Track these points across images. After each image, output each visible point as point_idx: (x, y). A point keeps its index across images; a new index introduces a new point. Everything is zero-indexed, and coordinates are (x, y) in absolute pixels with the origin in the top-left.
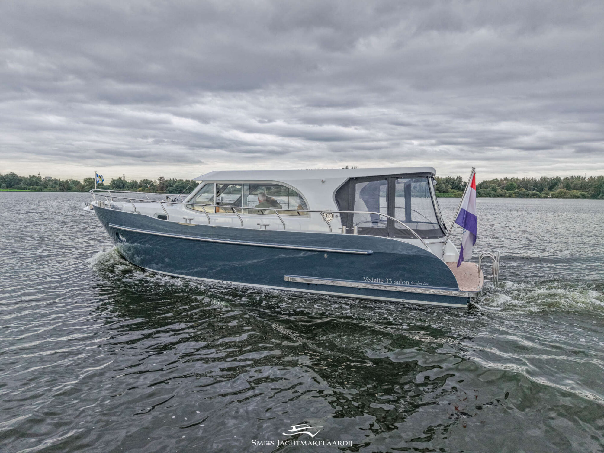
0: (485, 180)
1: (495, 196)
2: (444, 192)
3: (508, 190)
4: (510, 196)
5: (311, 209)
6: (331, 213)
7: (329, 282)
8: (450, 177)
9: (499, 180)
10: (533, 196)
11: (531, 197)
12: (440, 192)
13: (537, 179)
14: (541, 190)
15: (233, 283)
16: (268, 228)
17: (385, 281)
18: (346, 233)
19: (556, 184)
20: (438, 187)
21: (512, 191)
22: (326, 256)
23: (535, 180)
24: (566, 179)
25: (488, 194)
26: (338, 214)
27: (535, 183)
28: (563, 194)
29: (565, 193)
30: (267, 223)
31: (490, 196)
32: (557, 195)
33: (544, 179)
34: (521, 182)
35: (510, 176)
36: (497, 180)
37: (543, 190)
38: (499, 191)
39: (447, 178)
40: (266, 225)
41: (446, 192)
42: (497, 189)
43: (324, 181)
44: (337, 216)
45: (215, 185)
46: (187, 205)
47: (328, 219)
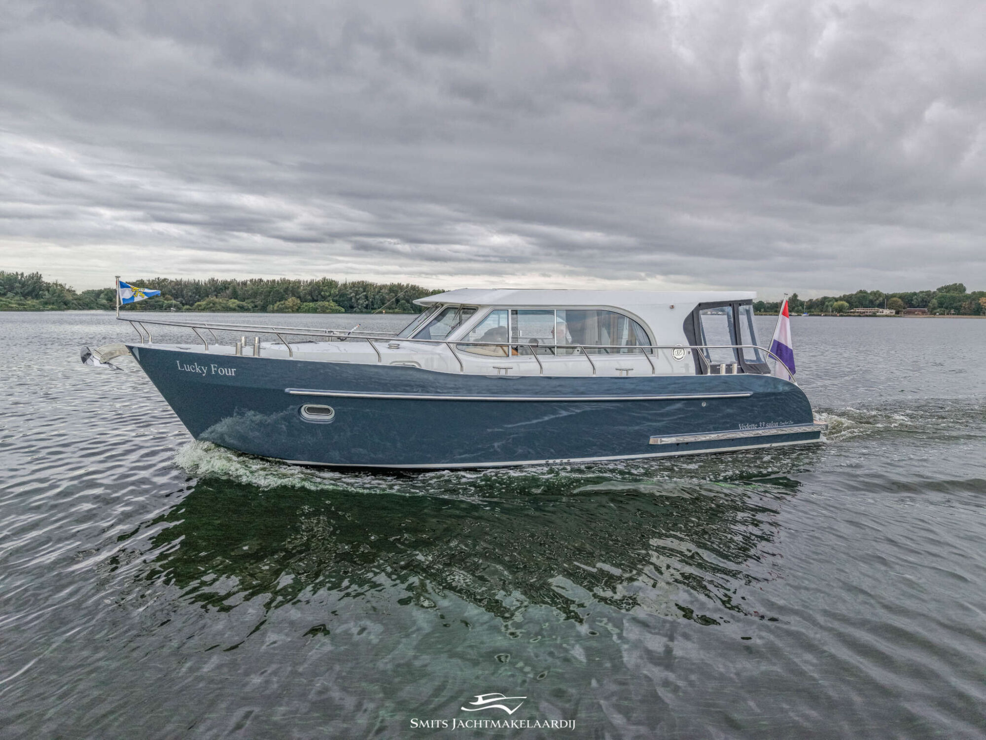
5: (660, 343)
6: (683, 348)
7: (713, 436)
16: (631, 374)
17: (758, 426)
18: (726, 373)
22: (704, 404)
26: (690, 350)
30: (629, 367)
40: (627, 371)
43: (672, 307)
44: (689, 353)
45: (510, 311)
46: (458, 344)
47: (677, 357)
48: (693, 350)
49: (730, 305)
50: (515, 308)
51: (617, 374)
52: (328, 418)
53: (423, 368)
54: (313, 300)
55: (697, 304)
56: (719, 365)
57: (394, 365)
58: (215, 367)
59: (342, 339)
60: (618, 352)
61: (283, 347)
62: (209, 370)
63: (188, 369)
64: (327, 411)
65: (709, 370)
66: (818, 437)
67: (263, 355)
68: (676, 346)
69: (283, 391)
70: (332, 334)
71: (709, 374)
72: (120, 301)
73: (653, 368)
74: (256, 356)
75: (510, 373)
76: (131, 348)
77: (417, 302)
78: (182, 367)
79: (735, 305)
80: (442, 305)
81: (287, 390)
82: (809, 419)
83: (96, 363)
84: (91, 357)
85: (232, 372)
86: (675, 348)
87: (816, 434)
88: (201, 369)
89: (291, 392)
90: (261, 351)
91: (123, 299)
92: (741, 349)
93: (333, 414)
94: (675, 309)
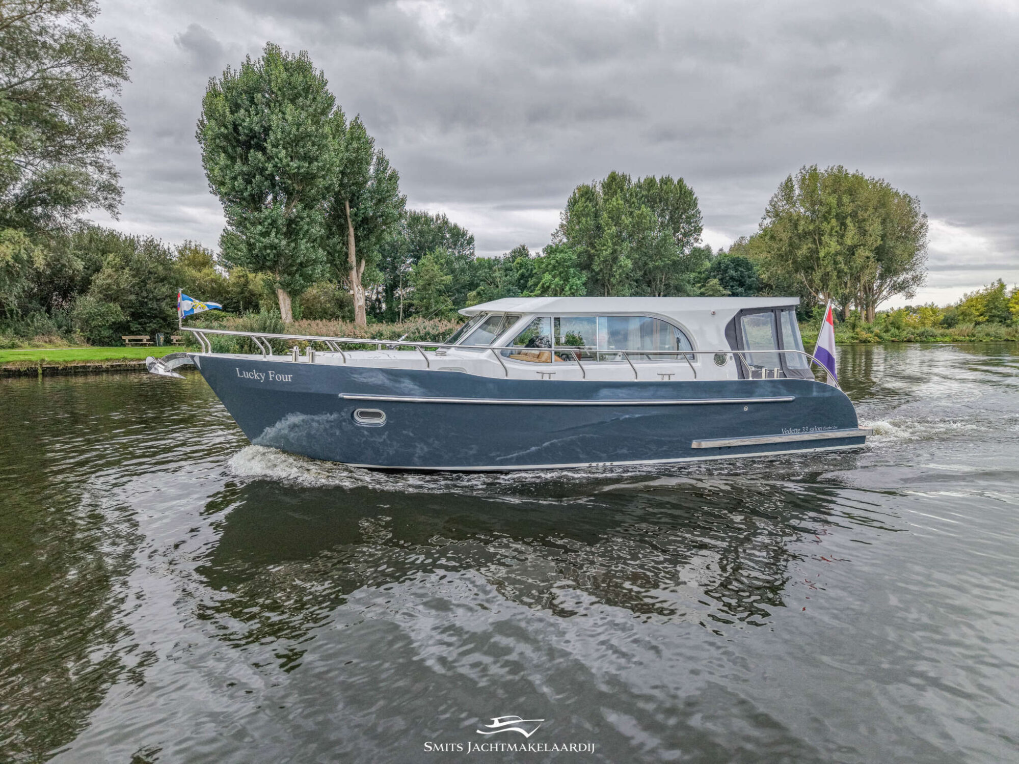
5: (701, 349)
16: (673, 379)
17: (802, 430)
18: (767, 377)
22: (746, 409)
30: (671, 372)
43: (714, 313)
44: (731, 357)
45: (553, 317)
46: (503, 350)
47: (720, 362)
48: (735, 354)
49: (772, 311)
50: (557, 316)
51: (659, 379)
52: (381, 421)
53: (470, 373)
55: (739, 310)
57: (441, 370)
58: (272, 373)
61: (338, 355)
62: (267, 377)
63: (247, 375)
64: (378, 415)
65: (751, 375)
66: (863, 442)
67: (317, 361)
69: (336, 396)
71: (751, 379)
73: (695, 373)
74: (311, 363)
75: (554, 378)
78: (241, 374)
79: (776, 310)
80: (488, 314)
81: (341, 395)
82: (854, 424)
83: (161, 371)
84: (156, 366)
85: (288, 378)
87: (862, 439)
88: (259, 376)
89: (345, 397)
90: (316, 357)
91: (185, 311)
92: (784, 354)
93: (384, 418)
94: (716, 316)
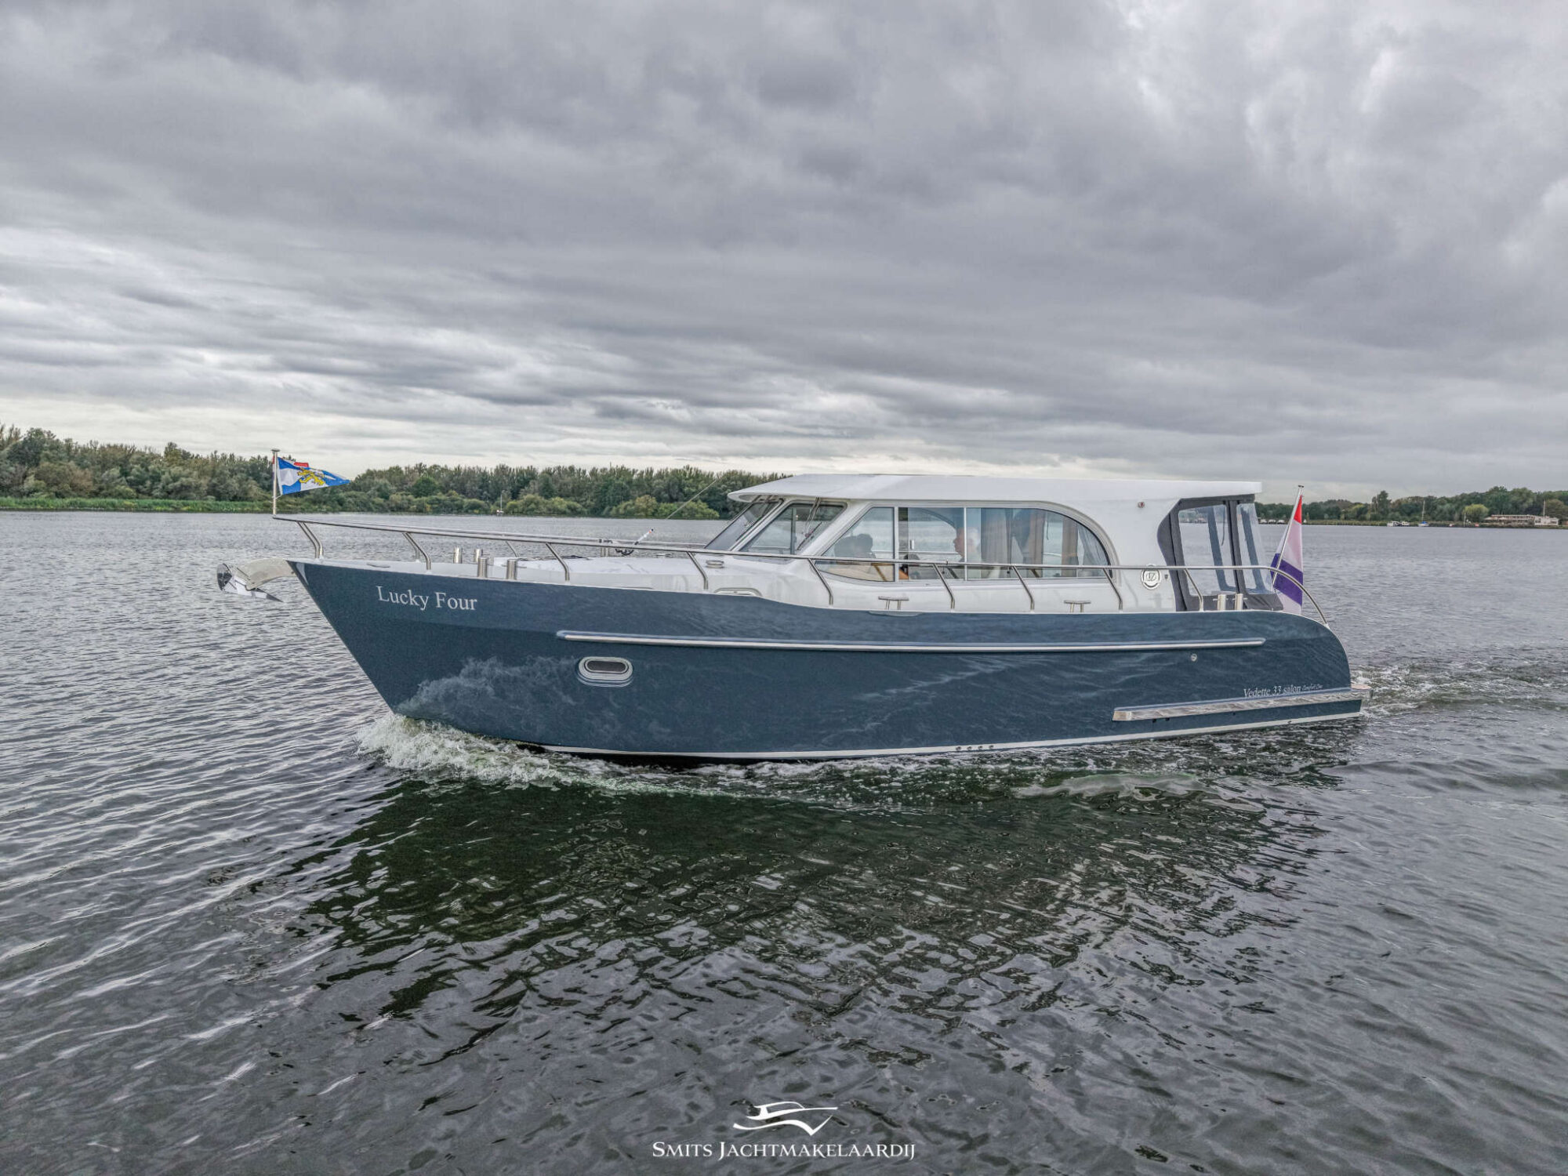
0: (371, 469)
1: (382, 509)
2: (235, 498)
3: (417, 495)
4: (420, 511)
5: (1123, 562)
6: (1157, 569)
8: (262, 456)
9: (403, 469)
10: (472, 509)
11: (467, 512)
12: (219, 497)
13: (488, 470)
14: (493, 499)
15: (997, 746)
16: (1088, 610)
17: (1272, 692)
18: (1227, 608)
19: (526, 483)
20: (215, 485)
21: (424, 498)
22: (1194, 658)
23: (485, 473)
24: (548, 472)
25: (365, 505)
26: (1167, 572)
27: (483, 480)
28: (533, 506)
29: (537, 504)
30: (1086, 598)
31: (370, 510)
32: (521, 508)
33: (502, 470)
34: (451, 478)
35: (428, 462)
36: (398, 469)
37: (499, 494)
38: (396, 497)
39: (253, 459)
40: (1082, 604)
41: (241, 499)
42: (391, 492)
43: (1142, 505)
44: (1166, 576)
45: (896, 509)
46: (819, 561)
47: (1151, 583)
48: (1171, 571)
49: (1224, 503)
50: (904, 505)
51: (1066, 610)
52: (622, 678)
53: (765, 596)
54: (672, 500)
55: (1176, 501)
56: (1216, 597)
57: (719, 593)
58: (441, 597)
59: (626, 553)
60: (1074, 575)
61: (555, 566)
62: (432, 601)
63: (397, 599)
64: (620, 667)
65: (1202, 604)
66: (1358, 710)
67: (522, 577)
68: (1147, 565)
69: (552, 635)
70: (610, 544)
71: (1202, 610)
72: (278, 491)
73: (1120, 600)
74: (511, 580)
75: (906, 608)
76: (293, 565)
77: (734, 495)
78: (386, 596)
79: (1231, 503)
80: (783, 500)
81: (560, 633)
82: (1345, 681)
83: (241, 590)
84: (231, 581)
85: (470, 604)
86: (1145, 569)
87: (1355, 705)
88: (418, 600)
89: (568, 637)
90: (518, 570)
91: (284, 486)
92: (1241, 572)
93: (630, 671)
94: (1145, 509)
